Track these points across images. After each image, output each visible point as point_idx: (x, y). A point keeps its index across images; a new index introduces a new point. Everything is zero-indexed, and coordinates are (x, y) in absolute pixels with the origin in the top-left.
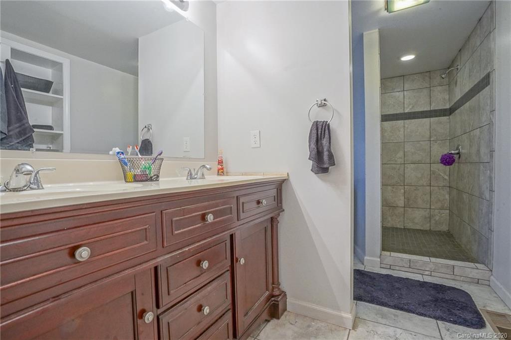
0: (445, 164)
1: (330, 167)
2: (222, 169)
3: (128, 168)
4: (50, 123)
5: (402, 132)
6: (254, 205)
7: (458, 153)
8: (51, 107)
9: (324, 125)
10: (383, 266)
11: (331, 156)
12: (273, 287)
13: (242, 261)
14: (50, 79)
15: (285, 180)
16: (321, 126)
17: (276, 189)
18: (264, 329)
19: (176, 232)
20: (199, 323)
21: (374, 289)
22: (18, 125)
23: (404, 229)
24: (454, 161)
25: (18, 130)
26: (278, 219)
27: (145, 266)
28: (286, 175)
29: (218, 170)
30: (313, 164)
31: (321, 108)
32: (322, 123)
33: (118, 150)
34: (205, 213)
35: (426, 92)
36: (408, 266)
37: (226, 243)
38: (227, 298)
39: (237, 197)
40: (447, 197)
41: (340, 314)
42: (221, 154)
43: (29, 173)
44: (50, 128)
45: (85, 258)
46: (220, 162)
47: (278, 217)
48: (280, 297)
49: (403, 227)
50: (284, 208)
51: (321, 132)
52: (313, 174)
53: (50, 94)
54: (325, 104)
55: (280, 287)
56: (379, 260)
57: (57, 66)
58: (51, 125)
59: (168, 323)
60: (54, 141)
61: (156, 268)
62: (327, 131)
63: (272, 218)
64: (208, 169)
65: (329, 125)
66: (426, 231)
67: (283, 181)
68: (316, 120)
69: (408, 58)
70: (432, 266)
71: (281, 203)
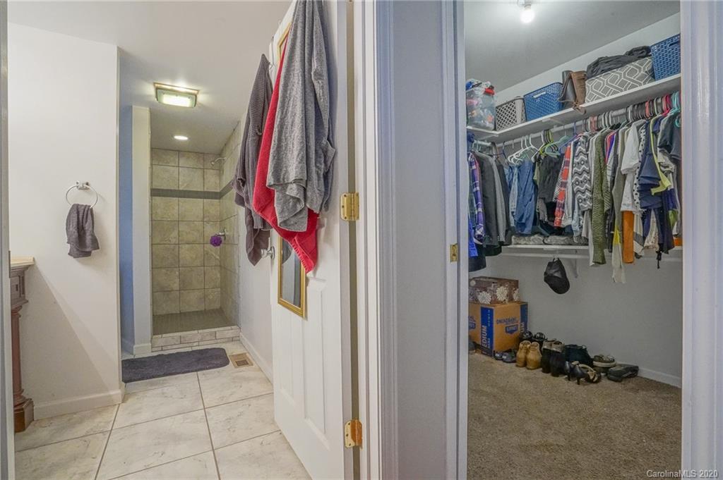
0: (213, 245)
1: (93, 252)
5: (176, 211)
7: (224, 235)
9: (86, 209)
10: (154, 349)
15: (30, 266)
16: (82, 211)
17: (18, 278)
21: (145, 369)
23: (181, 313)
24: (221, 241)
26: (19, 313)
28: (32, 261)
30: (71, 248)
31: (82, 192)
32: (83, 208)
35: (200, 172)
36: (179, 342)
40: (219, 276)
47: (19, 310)
49: (178, 312)
50: (27, 298)
51: (83, 216)
52: (71, 258)
54: (87, 187)
56: (150, 345)
62: (89, 216)
65: (92, 209)
66: (201, 311)
67: (27, 267)
68: (76, 203)
69: (181, 138)
70: (199, 337)
71: (24, 293)
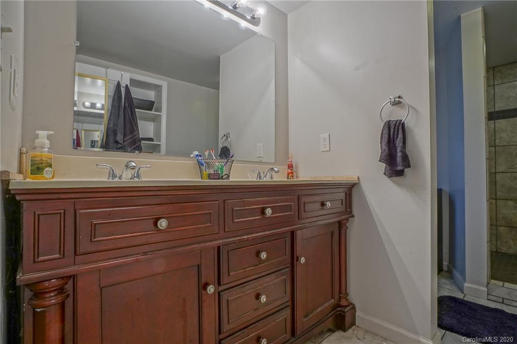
1: (405, 169)
2: (292, 173)
3: (203, 168)
4: (152, 136)
6: (318, 206)
8: (153, 123)
9: (397, 124)
10: (490, 297)
11: (405, 158)
12: (340, 296)
13: (303, 260)
14: (153, 100)
15: (356, 184)
16: (394, 126)
17: (344, 194)
18: (327, 338)
19: (236, 220)
20: (256, 309)
21: (472, 321)
22: (130, 137)
25: (130, 140)
26: (347, 225)
27: (208, 244)
28: (357, 179)
29: (288, 174)
30: (385, 167)
31: (395, 106)
32: (395, 122)
33: (197, 153)
34: (264, 207)
37: (286, 240)
38: (285, 294)
39: (298, 196)
41: (418, 338)
42: (292, 158)
43: (133, 168)
44: (151, 139)
45: (163, 227)
46: (290, 166)
47: (347, 222)
48: (348, 308)
50: (354, 213)
51: (394, 131)
52: (386, 178)
53: (153, 112)
54: (399, 101)
55: (348, 298)
56: (486, 289)
57: (158, 88)
58: (152, 137)
59: (228, 301)
60: (155, 149)
61: (219, 247)
62: (400, 131)
63: (340, 223)
64: (276, 172)
65: (403, 123)
67: (354, 185)
68: (388, 120)
71: (350, 208)
